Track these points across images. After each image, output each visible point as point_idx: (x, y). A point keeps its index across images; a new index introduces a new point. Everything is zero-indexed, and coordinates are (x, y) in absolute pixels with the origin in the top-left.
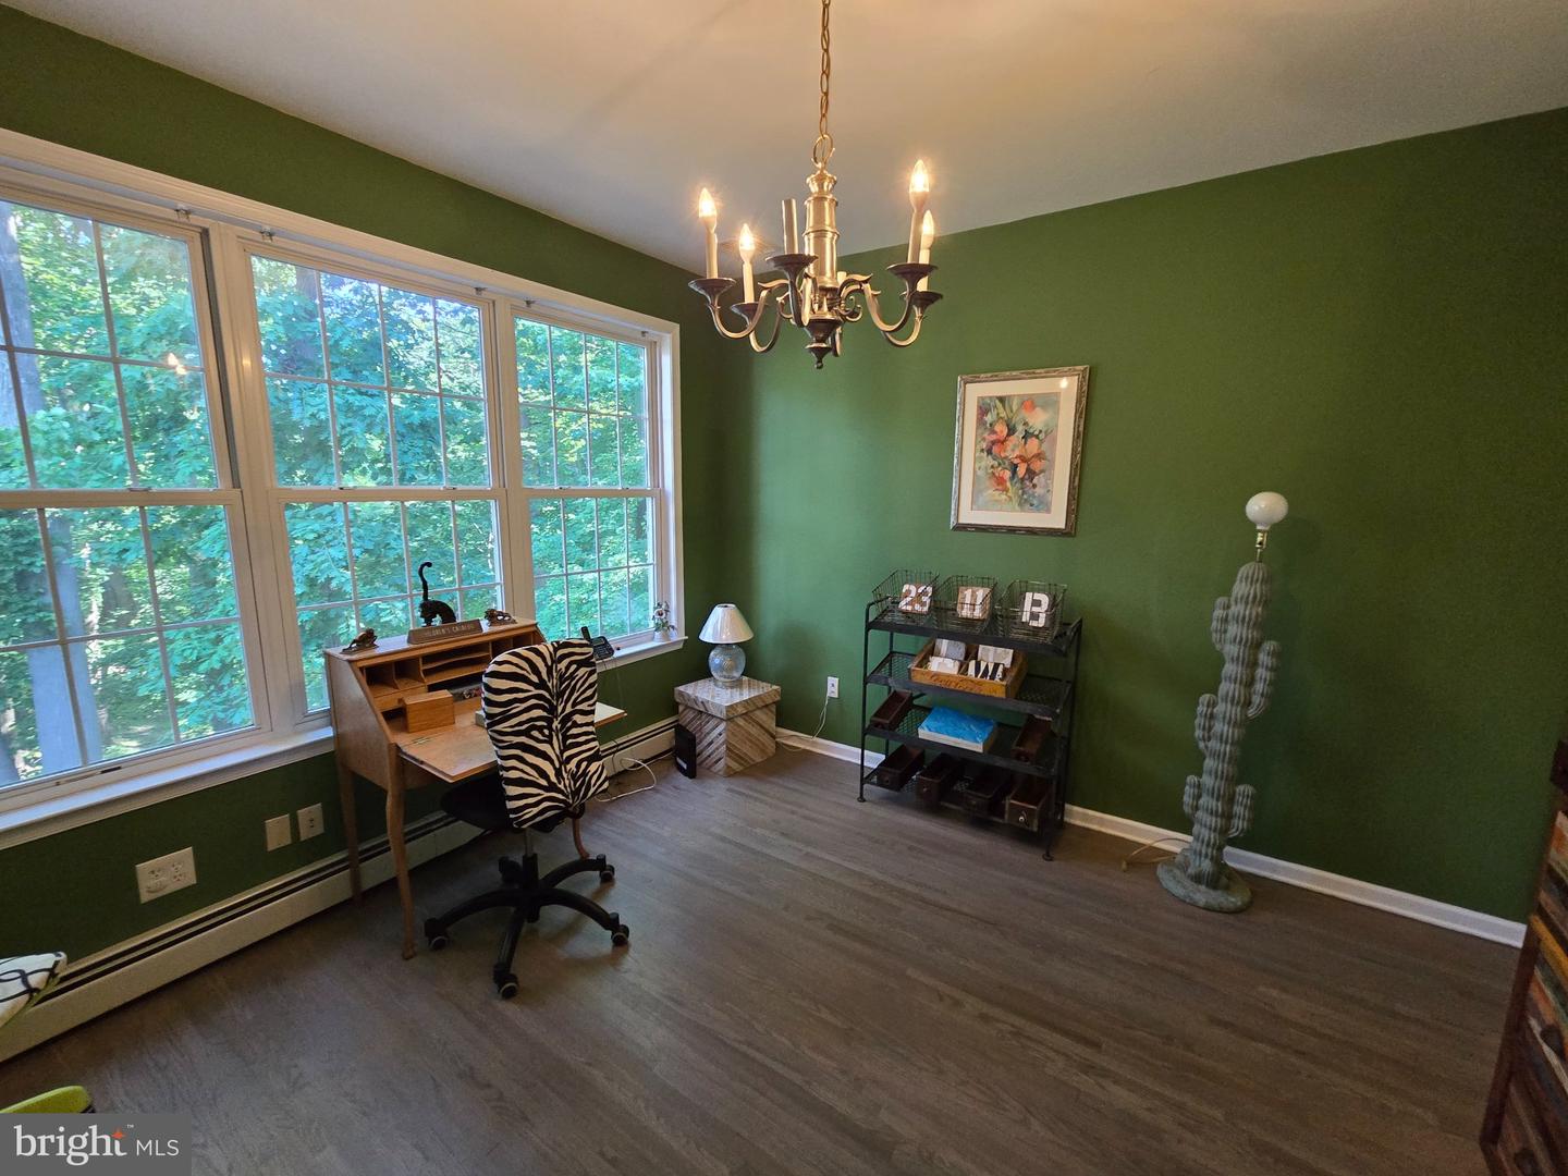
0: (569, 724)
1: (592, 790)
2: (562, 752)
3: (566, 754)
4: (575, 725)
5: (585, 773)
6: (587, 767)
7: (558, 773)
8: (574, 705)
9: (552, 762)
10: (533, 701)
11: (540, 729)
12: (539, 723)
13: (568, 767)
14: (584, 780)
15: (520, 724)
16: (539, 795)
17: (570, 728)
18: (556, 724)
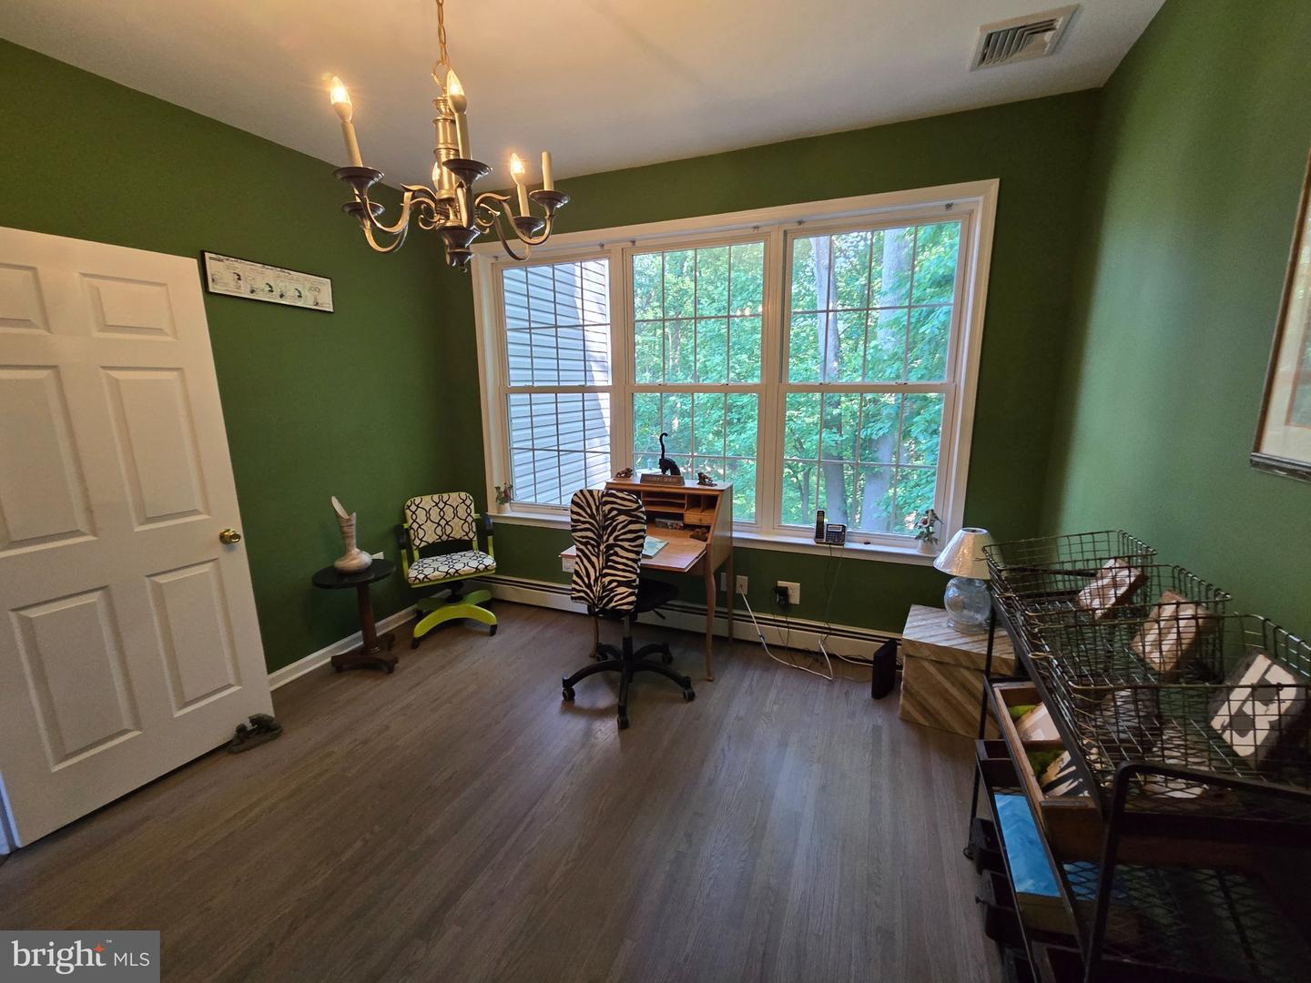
0: (612, 552)
1: (613, 604)
2: (603, 568)
3: (605, 571)
4: (616, 554)
5: (612, 590)
6: (616, 587)
7: (596, 580)
8: (616, 539)
9: (595, 572)
10: (587, 526)
11: (593, 546)
12: (592, 542)
13: (603, 580)
14: (609, 594)
15: (583, 537)
16: (581, 586)
17: (612, 555)
18: (602, 547)
